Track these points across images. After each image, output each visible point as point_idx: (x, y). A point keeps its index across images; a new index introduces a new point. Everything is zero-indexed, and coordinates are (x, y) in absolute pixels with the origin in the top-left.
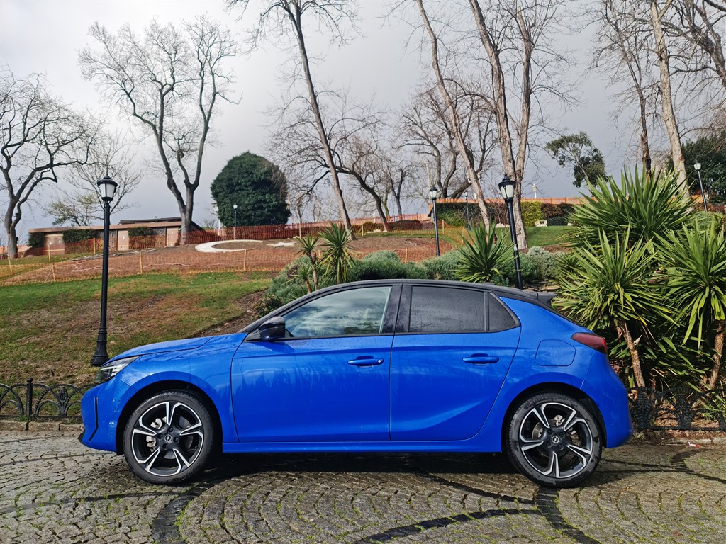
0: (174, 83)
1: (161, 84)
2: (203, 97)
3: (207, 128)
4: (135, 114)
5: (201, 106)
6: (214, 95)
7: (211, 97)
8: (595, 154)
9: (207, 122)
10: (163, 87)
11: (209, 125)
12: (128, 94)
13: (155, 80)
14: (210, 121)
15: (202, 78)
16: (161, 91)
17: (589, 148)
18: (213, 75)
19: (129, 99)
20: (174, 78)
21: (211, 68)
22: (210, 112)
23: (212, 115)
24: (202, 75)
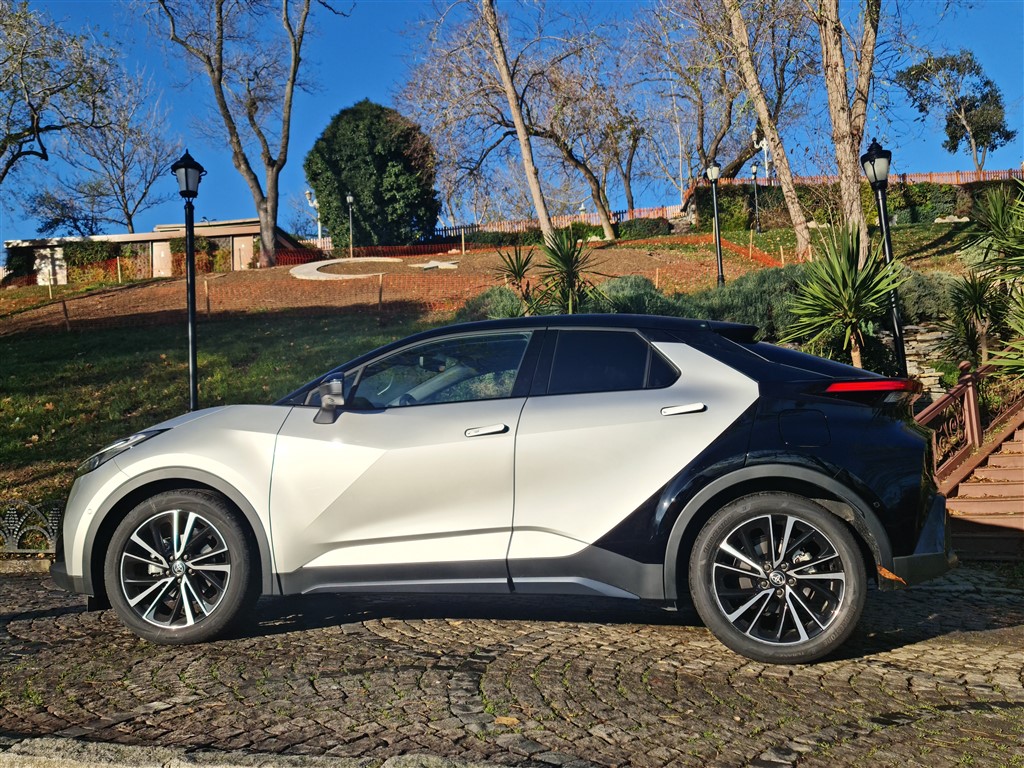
3: (298, 59)
8: (987, 90)
11: (301, 55)
14: (303, 48)
17: (976, 80)
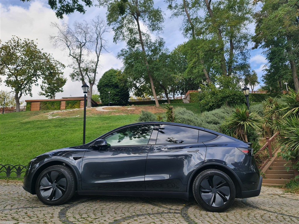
0: (86, 42)
1: (80, 42)
2: (97, 48)
3: (98, 60)
4: (70, 55)
5: (96, 51)
6: (101, 48)
7: (100, 48)
9: (98, 57)
10: (81, 43)
11: (99, 59)
12: (68, 47)
13: (78, 41)
14: (99, 58)
15: (97, 40)
16: (80, 45)
18: (101, 39)
19: (68, 48)
20: (86, 40)
21: (100, 36)
22: (99, 54)
23: (100, 55)
24: (97, 39)
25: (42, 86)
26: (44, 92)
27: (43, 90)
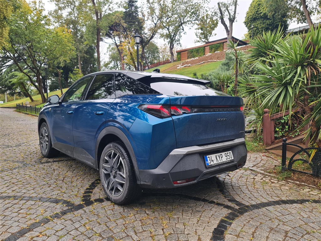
25: (196, 33)
26: (198, 39)
27: (197, 37)
